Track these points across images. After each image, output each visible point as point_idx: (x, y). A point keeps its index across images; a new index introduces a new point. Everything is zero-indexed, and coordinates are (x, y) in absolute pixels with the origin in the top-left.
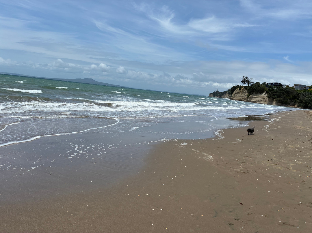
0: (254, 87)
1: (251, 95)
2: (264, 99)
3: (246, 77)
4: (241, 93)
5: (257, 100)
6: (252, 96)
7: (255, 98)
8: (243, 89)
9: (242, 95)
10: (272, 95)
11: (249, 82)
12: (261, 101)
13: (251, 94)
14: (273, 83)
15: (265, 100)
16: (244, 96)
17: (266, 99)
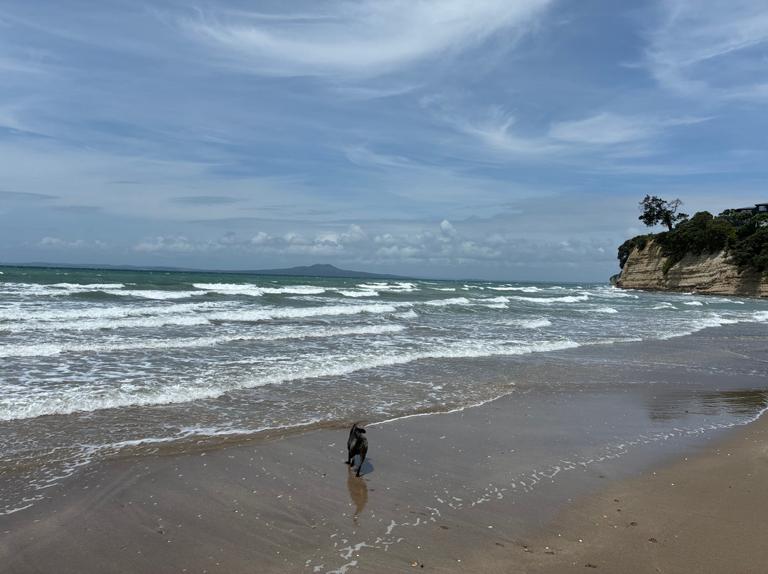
0: (685, 231)
1: (677, 266)
2: (721, 272)
3: (655, 199)
4: (646, 261)
5: (699, 280)
6: (681, 268)
7: (692, 272)
8: (652, 245)
9: (649, 268)
10: (750, 251)
11: (667, 218)
12: (714, 282)
13: (676, 261)
14: (758, 206)
15: (727, 278)
16: (655, 271)
17: (729, 273)
